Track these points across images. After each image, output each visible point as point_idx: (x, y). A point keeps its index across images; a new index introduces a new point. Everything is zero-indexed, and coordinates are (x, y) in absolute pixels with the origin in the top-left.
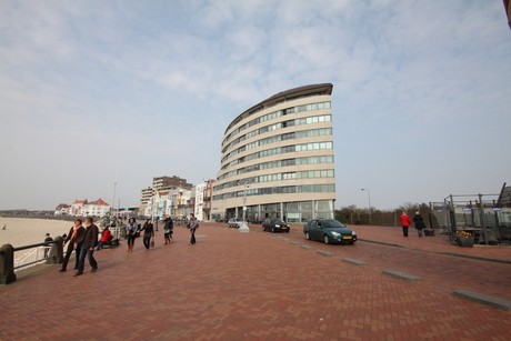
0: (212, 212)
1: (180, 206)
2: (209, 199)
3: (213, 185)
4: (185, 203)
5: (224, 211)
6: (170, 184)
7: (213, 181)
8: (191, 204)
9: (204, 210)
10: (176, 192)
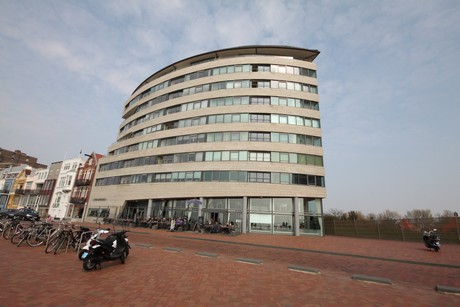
0: (91, 204)
1: (20, 192)
2: (89, 183)
3: (102, 161)
4: (33, 187)
5: (121, 203)
6: (8, 160)
7: (99, 156)
8: (46, 191)
9: (73, 200)
10: (18, 170)
